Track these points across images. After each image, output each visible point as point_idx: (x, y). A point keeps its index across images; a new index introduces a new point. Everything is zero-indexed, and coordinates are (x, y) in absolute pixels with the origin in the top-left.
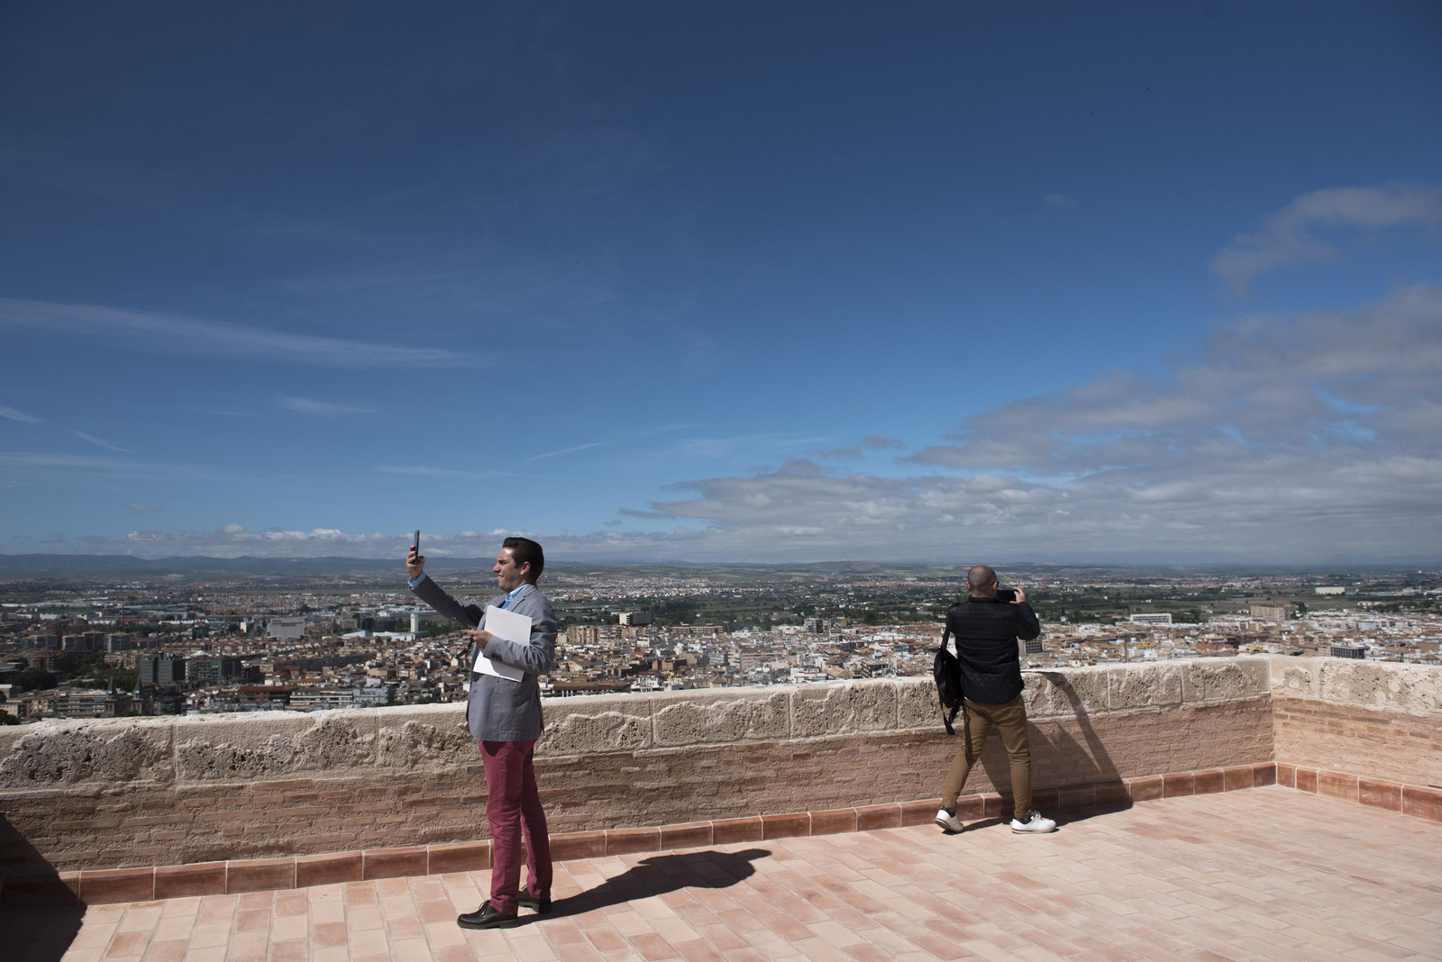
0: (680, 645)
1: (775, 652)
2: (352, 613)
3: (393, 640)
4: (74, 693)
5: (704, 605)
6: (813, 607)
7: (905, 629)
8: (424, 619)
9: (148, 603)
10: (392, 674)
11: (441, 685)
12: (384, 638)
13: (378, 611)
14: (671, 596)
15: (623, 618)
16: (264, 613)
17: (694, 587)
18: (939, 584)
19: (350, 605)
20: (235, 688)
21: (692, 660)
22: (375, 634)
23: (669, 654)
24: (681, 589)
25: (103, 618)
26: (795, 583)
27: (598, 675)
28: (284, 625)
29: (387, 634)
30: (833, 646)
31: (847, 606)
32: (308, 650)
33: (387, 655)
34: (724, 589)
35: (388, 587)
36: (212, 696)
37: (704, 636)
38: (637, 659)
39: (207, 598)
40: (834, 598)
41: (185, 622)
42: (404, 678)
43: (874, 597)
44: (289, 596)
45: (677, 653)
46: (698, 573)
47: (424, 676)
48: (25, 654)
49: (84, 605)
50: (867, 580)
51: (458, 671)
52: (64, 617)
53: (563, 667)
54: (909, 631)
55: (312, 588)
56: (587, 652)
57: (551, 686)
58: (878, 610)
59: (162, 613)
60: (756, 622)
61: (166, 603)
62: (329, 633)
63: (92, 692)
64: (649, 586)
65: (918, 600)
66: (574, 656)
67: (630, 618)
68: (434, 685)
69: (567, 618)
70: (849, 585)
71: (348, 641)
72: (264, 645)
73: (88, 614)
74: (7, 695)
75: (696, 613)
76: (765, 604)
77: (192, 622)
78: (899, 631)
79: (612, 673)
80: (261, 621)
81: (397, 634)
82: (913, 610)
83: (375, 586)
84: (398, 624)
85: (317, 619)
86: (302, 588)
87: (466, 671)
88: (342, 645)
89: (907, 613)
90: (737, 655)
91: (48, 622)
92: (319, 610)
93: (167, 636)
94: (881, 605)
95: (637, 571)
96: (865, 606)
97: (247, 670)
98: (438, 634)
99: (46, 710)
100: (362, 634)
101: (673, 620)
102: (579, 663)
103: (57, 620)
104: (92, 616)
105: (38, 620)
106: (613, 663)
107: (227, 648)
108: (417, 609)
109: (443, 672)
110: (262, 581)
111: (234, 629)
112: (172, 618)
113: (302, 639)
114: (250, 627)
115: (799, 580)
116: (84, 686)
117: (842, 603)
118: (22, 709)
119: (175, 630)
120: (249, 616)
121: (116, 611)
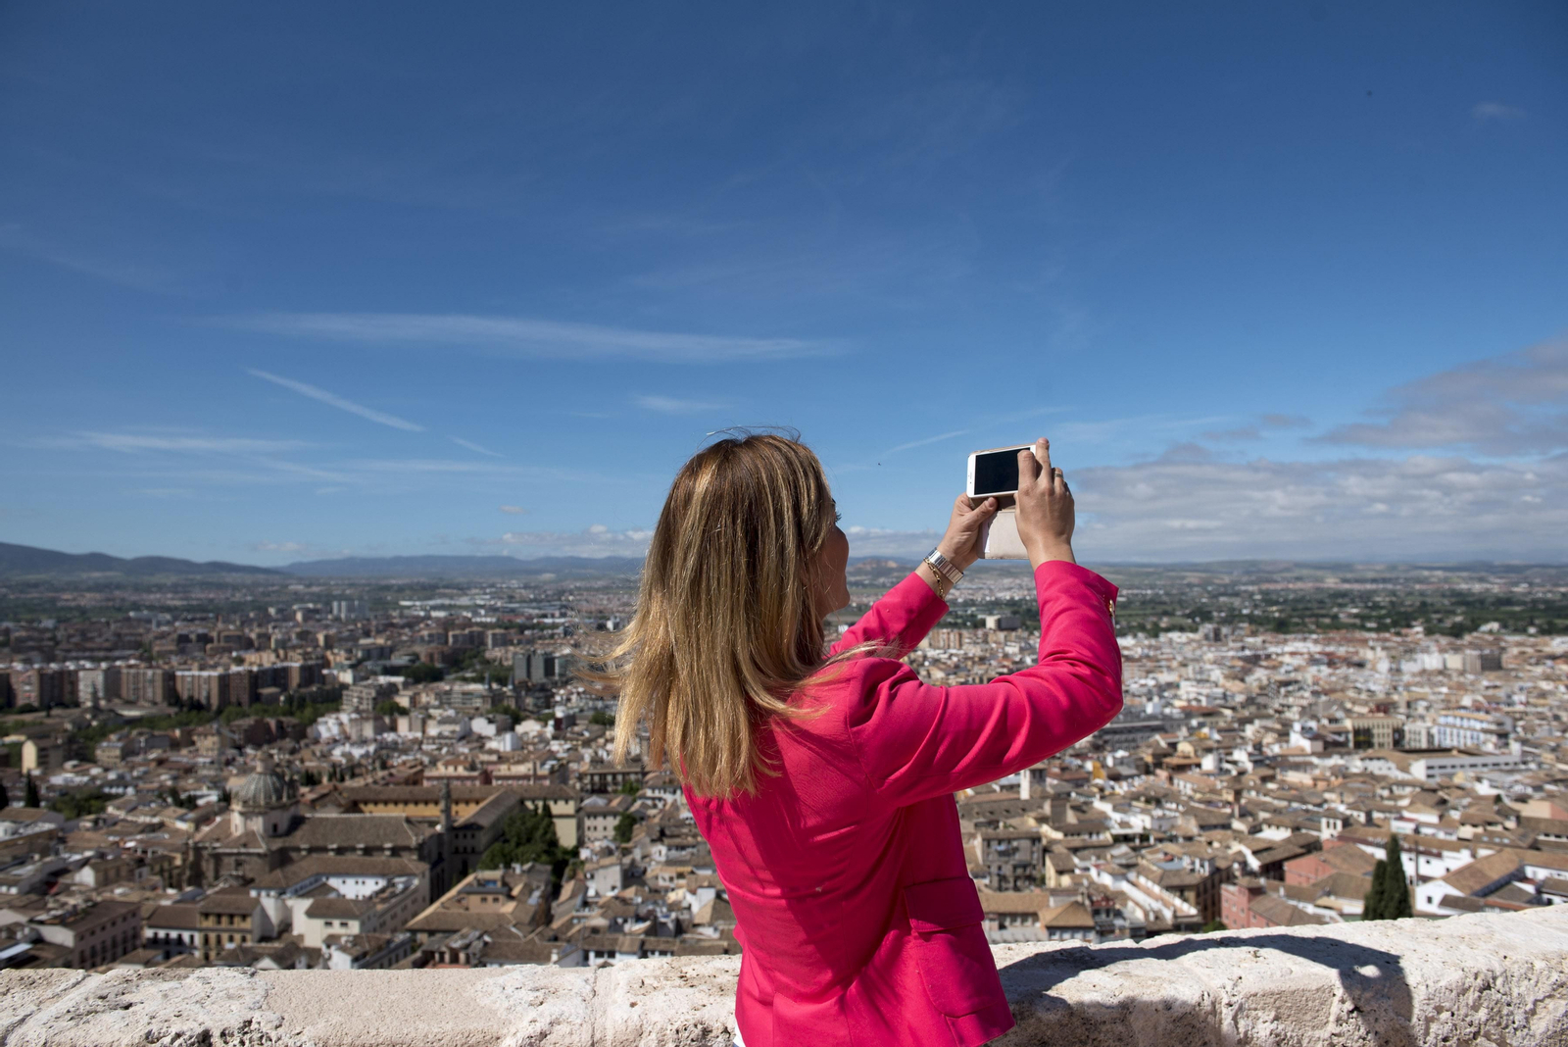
1: (1163, 663)
4: (458, 687)
6: (1210, 612)
7: (1324, 639)
9: (525, 602)
15: (991, 622)
18: (1368, 586)
25: (485, 616)
26: (1190, 585)
30: (1233, 658)
31: (1252, 611)
36: (579, 694)
38: (1004, 666)
39: (577, 598)
40: (1237, 602)
41: (557, 621)
43: (1285, 601)
48: (418, 648)
49: (469, 603)
50: (1278, 582)
52: (451, 615)
54: (1328, 642)
56: (950, 658)
58: (1291, 617)
59: (537, 611)
60: (1142, 628)
61: (541, 602)
63: (472, 687)
64: (1021, 587)
65: (1341, 606)
66: (936, 662)
67: (999, 622)
70: (1255, 588)
73: (472, 612)
74: (400, 687)
76: (1153, 608)
77: (563, 620)
78: (1316, 642)
82: (1335, 617)
89: (1327, 621)
91: (438, 619)
93: (540, 634)
94: (1294, 610)
96: (1275, 611)
99: (433, 702)
102: (941, 669)
103: (445, 617)
104: (476, 614)
105: (428, 617)
106: (978, 670)
110: (627, 581)
111: (601, 627)
112: (545, 616)
114: (615, 626)
115: (1195, 581)
116: (466, 680)
117: (1246, 607)
118: (413, 700)
119: (548, 628)
120: (615, 614)
121: (497, 610)
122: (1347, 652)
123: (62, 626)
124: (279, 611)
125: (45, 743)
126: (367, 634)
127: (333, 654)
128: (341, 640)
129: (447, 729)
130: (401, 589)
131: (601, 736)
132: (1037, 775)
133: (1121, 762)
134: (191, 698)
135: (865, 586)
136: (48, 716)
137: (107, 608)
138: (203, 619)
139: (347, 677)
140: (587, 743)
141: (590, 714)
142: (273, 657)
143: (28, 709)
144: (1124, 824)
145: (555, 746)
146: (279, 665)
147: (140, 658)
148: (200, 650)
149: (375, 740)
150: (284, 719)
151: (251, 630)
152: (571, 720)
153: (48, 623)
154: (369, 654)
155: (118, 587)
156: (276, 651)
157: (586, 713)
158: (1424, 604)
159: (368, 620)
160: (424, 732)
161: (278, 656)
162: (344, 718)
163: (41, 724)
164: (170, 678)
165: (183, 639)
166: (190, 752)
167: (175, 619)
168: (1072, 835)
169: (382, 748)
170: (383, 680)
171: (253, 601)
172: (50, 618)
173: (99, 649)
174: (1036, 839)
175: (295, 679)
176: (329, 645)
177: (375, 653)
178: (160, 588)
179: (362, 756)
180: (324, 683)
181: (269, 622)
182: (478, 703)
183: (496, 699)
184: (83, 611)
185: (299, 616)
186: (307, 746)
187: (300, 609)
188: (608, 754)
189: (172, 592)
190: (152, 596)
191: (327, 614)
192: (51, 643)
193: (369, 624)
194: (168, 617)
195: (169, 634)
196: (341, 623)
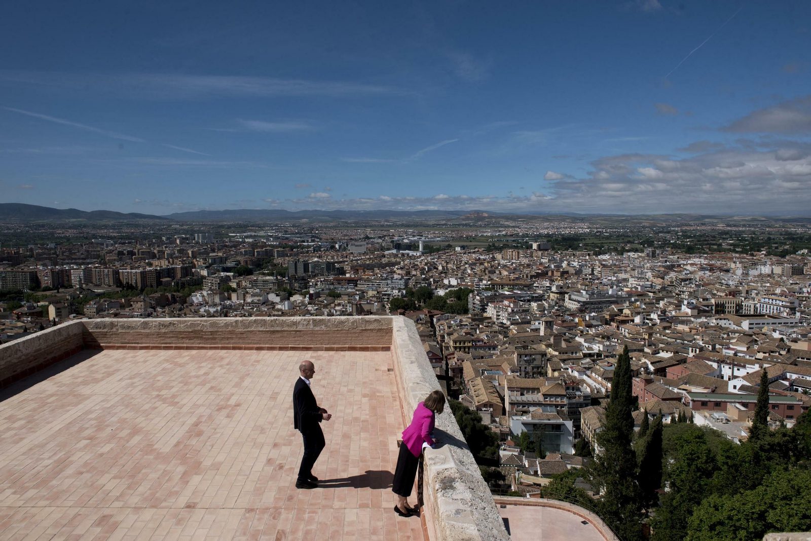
0: (565, 262)
1: (623, 268)
2: (390, 240)
3: (410, 255)
4: (260, 278)
5: (585, 239)
6: (653, 242)
7: (710, 257)
8: (427, 244)
9: (294, 234)
10: (408, 273)
11: (432, 280)
12: (406, 254)
13: (403, 239)
14: (565, 233)
15: (535, 246)
16: (347, 240)
17: (580, 228)
18: (741, 229)
19: (389, 236)
20: (331, 278)
21: (572, 271)
22: (401, 252)
23: (558, 267)
24: (572, 229)
25: (273, 241)
26: (644, 227)
27: (516, 278)
28: (356, 246)
29: (407, 251)
30: (660, 266)
31: (676, 241)
32: (367, 259)
33: (406, 263)
34: (598, 230)
35: (408, 226)
36: (321, 281)
37: (581, 257)
38: (539, 269)
39: (320, 232)
40: (668, 236)
41: (310, 244)
42: (414, 275)
43: (695, 236)
44: (359, 231)
45: (564, 267)
46: (582, 219)
47: (424, 274)
48: (239, 258)
49: (264, 235)
50: (692, 226)
51: (441, 273)
52: (255, 241)
53: (498, 272)
54: (713, 258)
55: (371, 226)
56: (512, 265)
57: (489, 282)
58: (696, 245)
59: (299, 239)
60: (615, 250)
61: (301, 234)
62: (378, 251)
63: (268, 278)
64: (553, 227)
65: (724, 239)
66: (505, 266)
67: (539, 246)
68: (427, 280)
69: (504, 245)
70: (679, 229)
71: (387, 255)
72: (347, 256)
73: (267, 239)
74: (232, 278)
75: (579, 244)
76: (623, 239)
77: (313, 244)
78: (706, 258)
79: (525, 277)
80: (345, 244)
81: (412, 252)
82: (720, 245)
83: (402, 226)
84: (413, 246)
85: (373, 243)
86: (366, 227)
87: (446, 273)
88: (385, 257)
89: (715, 247)
90: (599, 269)
91: (249, 243)
92: (374, 238)
93: (301, 250)
94: (699, 241)
95: (547, 218)
96: (688, 242)
97: (338, 268)
98: (433, 252)
99: (248, 285)
100: (394, 251)
101: (565, 247)
102: (506, 271)
103: (252, 242)
104: (268, 240)
105: (244, 242)
106: (526, 271)
107: (329, 257)
108: (423, 238)
109: (434, 273)
110: (346, 223)
111: (333, 247)
112: (304, 242)
113: (365, 254)
114: (340, 247)
115: (647, 225)
116: (264, 274)
117: (673, 239)
118: (238, 285)
119: (306, 248)
120: (340, 241)
121: (279, 238)
122: (721, 264)
123: (59, 247)
124: (168, 239)
125: (59, 306)
126: (213, 251)
127: (197, 261)
128: (200, 254)
129: (256, 299)
130: (229, 227)
131: (332, 303)
132: (549, 324)
133: (593, 318)
134: (128, 283)
135: (470, 226)
136: (58, 292)
137: (80, 237)
138: (129, 243)
139: (205, 273)
140: (326, 306)
141: (327, 292)
142: (167, 262)
143: (47, 289)
144: (589, 348)
145: (310, 308)
146: (170, 267)
147: (100, 263)
148: (129, 259)
149: (221, 304)
150: (175, 294)
151: (154, 249)
152: (318, 295)
153: (52, 245)
154: (214, 261)
155: (85, 226)
156: (168, 259)
157: (325, 291)
158: (769, 239)
159: (213, 243)
160: (244, 300)
161: (169, 262)
162: (205, 293)
163: (55, 296)
164: (116, 273)
165: (121, 253)
166: (130, 310)
167: (116, 244)
168: (563, 353)
169: (224, 308)
170: (222, 274)
171: (153, 233)
172: (52, 243)
173: (79, 259)
174: (544, 355)
175: (179, 275)
176: (194, 256)
177: (218, 260)
178: (106, 227)
179: (215, 312)
180: (193, 276)
181: (163, 245)
182: (271, 286)
183: (280, 284)
184: (68, 239)
185: (178, 241)
186: (187, 307)
187: (178, 237)
188: (336, 312)
189: (112, 229)
190: (103, 231)
191: (192, 240)
192: (55, 256)
193: (214, 245)
194: (112, 242)
195: (113, 251)
196: (200, 245)
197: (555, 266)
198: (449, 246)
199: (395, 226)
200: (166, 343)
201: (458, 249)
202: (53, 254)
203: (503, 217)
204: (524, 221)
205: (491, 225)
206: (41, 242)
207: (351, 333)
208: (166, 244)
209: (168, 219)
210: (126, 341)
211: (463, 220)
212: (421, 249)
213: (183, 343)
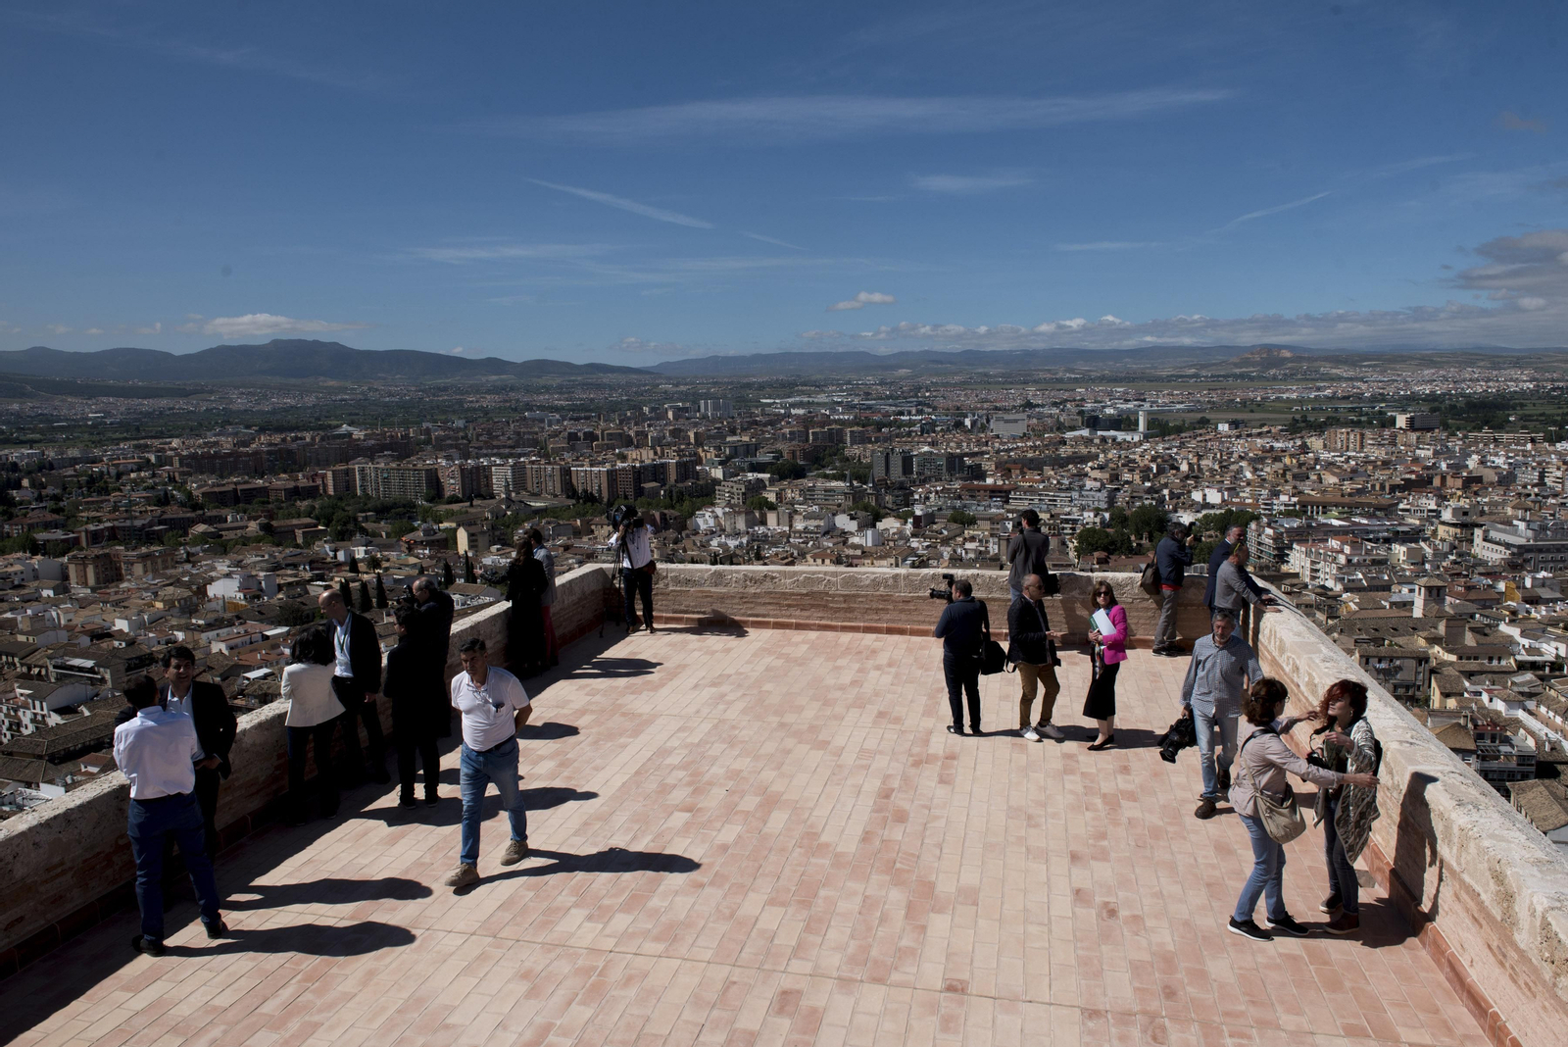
0: (1475, 457)
2: (1076, 410)
3: (1119, 439)
4: (820, 484)
5: (1522, 405)
8: (1155, 417)
9: (882, 399)
10: (1115, 478)
11: (1166, 492)
12: (1109, 437)
13: (1104, 407)
14: (1475, 393)
15: (1401, 421)
16: (987, 409)
17: (1511, 380)
19: (1075, 400)
20: (957, 485)
21: (1490, 476)
22: (1099, 433)
23: (1457, 468)
24: (1491, 384)
25: (843, 413)
27: (1358, 489)
28: (1007, 421)
29: (1112, 433)
32: (1028, 449)
33: (1110, 456)
34: (1556, 384)
35: (1116, 380)
36: (937, 492)
37: (1513, 447)
38: (1412, 472)
39: (934, 394)
41: (914, 418)
42: (1127, 482)
44: (1013, 391)
45: (1471, 467)
46: (1519, 361)
47: (1149, 481)
48: (780, 446)
49: (827, 401)
51: (1187, 477)
52: (810, 412)
53: (1314, 477)
55: (1036, 382)
56: (1347, 461)
57: (1295, 499)
59: (894, 408)
61: (897, 398)
62: (1052, 431)
63: (834, 484)
64: (1445, 379)
66: (1330, 465)
67: (1411, 421)
68: (1157, 492)
69: (1328, 418)
71: (1071, 439)
72: (987, 442)
73: (830, 409)
74: (767, 483)
75: (1509, 415)
77: (920, 417)
79: (1377, 488)
80: (985, 417)
81: (1123, 433)
83: (1102, 379)
84: (1125, 422)
85: (1040, 416)
86: (1026, 383)
87: (1196, 477)
88: (1065, 444)
90: (1559, 474)
91: (798, 417)
92: (1043, 406)
93: (898, 431)
95: (1430, 360)
97: (970, 467)
98: (1169, 435)
99: (797, 498)
100: (1085, 433)
101: (1473, 424)
102: (1334, 474)
103: (805, 415)
104: (834, 411)
105: (789, 415)
106: (1381, 475)
107: (952, 444)
108: (1147, 406)
109: (1171, 477)
110: (986, 375)
111: (959, 425)
112: (901, 413)
113: (1025, 437)
114: (974, 423)
116: (826, 477)
118: (779, 496)
119: (905, 425)
120: (973, 411)
121: (854, 407)
123: (471, 426)
124: (652, 410)
125: (474, 529)
126: (733, 432)
127: (704, 451)
128: (710, 437)
129: (812, 524)
130: (761, 387)
131: (959, 535)
132: (1435, 592)
133: (1543, 583)
134: (585, 491)
135: (1252, 379)
136: (472, 505)
137: (505, 408)
138: (587, 418)
139: (718, 473)
140: (946, 542)
141: (949, 512)
142: (651, 453)
143: (454, 500)
144: (1530, 651)
145: (914, 543)
146: (658, 461)
147: (538, 455)
148: (587, 448)
149: (748, 533)
150: (666, 511)
151: (630, 429)
152: (930, 519)
153: (460, 423)
154: (736, 451)
155: (512, 389)
156: (653, 448)
157: (944, 512)
159: (733, 418)
160: (791, 526)
161: (656, 453)
162: (719, 511)
163: (467, 512)
164: (566, 472)
165: (573, 437)
166: (590, 539)
167: (564, 420)
168: (1469, 658)
169: (754, 540)
170: (750, 476)
171: (628, 400)
172: (460, 418)
173: (504, 447)
174: (1422, 659)
175: (673, 476)
176: (699, 442)
177: (741, 450)
178: (547, 389)
179: (736, 547)
180: (698, 479)
181: (644, 421)
182: (840, 499)
183: (857, 496)
184: (486, 412)
185: (670, 415)
187: (671, 407)
188: (966, 553)
189: (558, 393)
190: (542, 397)
191: (695, 412)
192: (465, 441)
193: (734, 422)
194: (558, 416)
195: (560, 432)
196: (709, 421)
197: (1449, 466)
198: (1204, 422)
199: (1086, 380)
200: (757, 616)
201: (1224, 428)
202: (463, 438)
203: (1327, 359)
204: (1375, 366)
205: (1299, 376)
206: (443, 417)
207: (1137, 610)
208: (650, 419)
209: (652, 373)
210: (682, 608)
211: (1236, 365)
212: (1142, 427)
213: (790, 616)
